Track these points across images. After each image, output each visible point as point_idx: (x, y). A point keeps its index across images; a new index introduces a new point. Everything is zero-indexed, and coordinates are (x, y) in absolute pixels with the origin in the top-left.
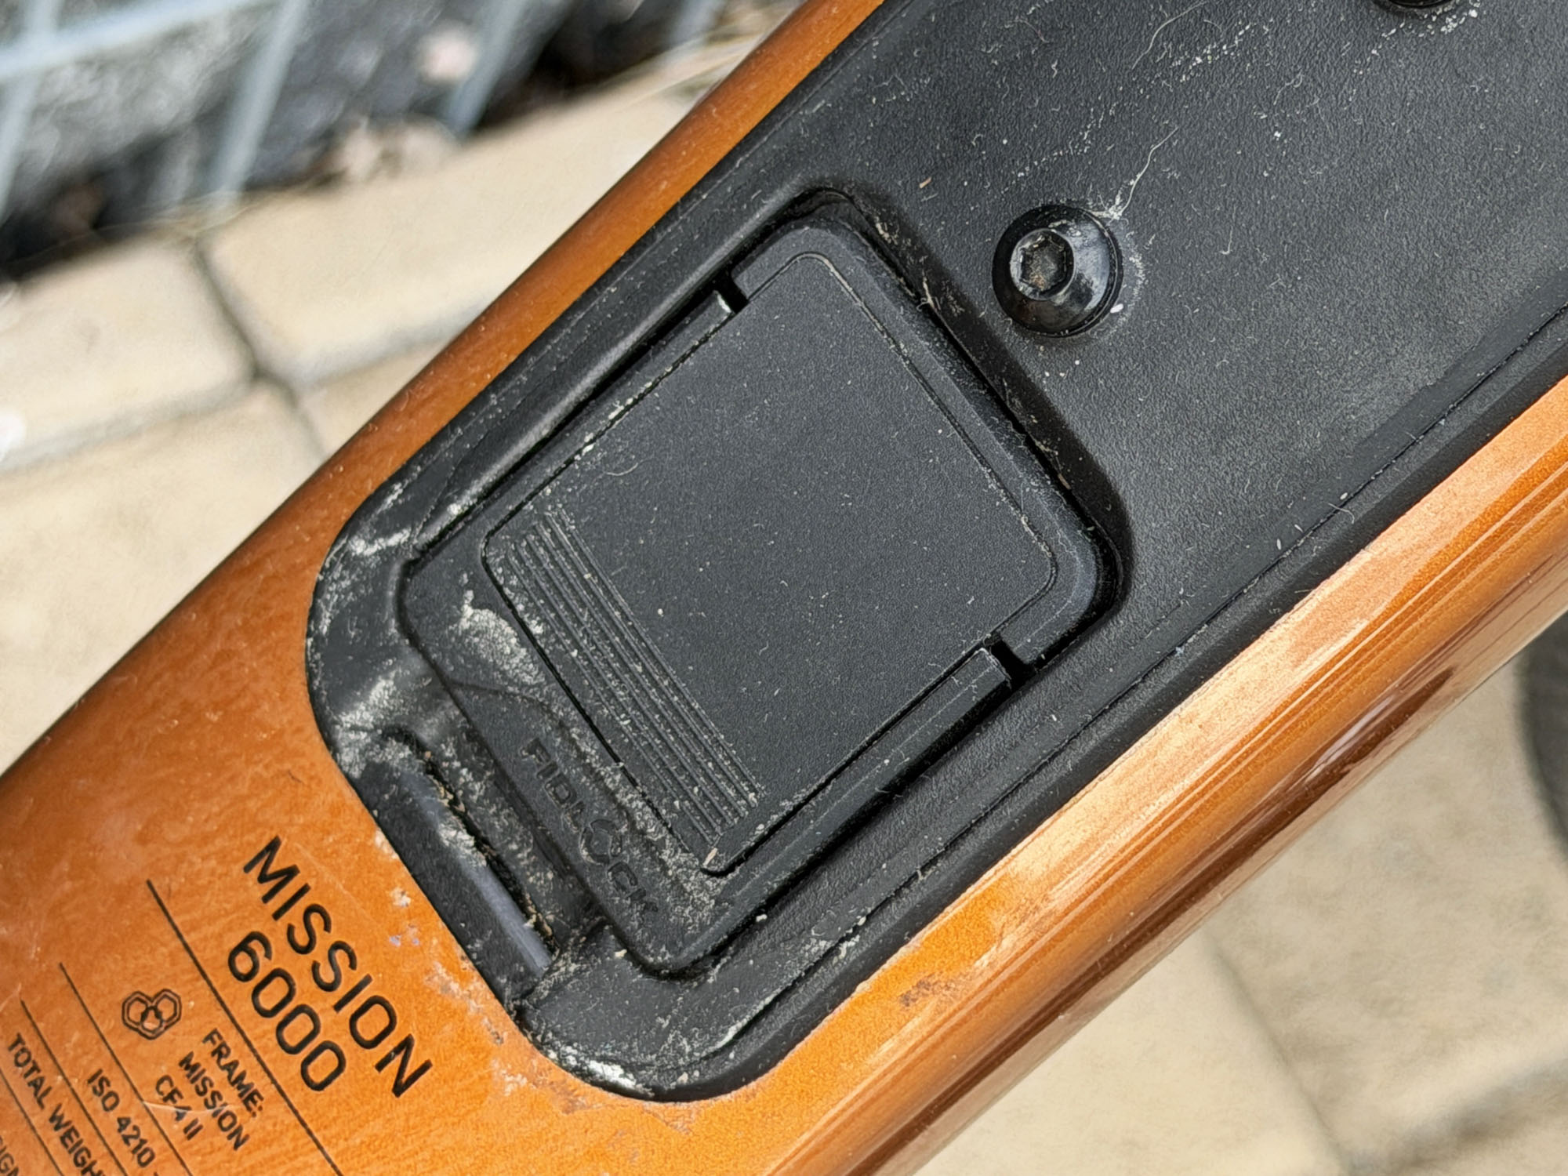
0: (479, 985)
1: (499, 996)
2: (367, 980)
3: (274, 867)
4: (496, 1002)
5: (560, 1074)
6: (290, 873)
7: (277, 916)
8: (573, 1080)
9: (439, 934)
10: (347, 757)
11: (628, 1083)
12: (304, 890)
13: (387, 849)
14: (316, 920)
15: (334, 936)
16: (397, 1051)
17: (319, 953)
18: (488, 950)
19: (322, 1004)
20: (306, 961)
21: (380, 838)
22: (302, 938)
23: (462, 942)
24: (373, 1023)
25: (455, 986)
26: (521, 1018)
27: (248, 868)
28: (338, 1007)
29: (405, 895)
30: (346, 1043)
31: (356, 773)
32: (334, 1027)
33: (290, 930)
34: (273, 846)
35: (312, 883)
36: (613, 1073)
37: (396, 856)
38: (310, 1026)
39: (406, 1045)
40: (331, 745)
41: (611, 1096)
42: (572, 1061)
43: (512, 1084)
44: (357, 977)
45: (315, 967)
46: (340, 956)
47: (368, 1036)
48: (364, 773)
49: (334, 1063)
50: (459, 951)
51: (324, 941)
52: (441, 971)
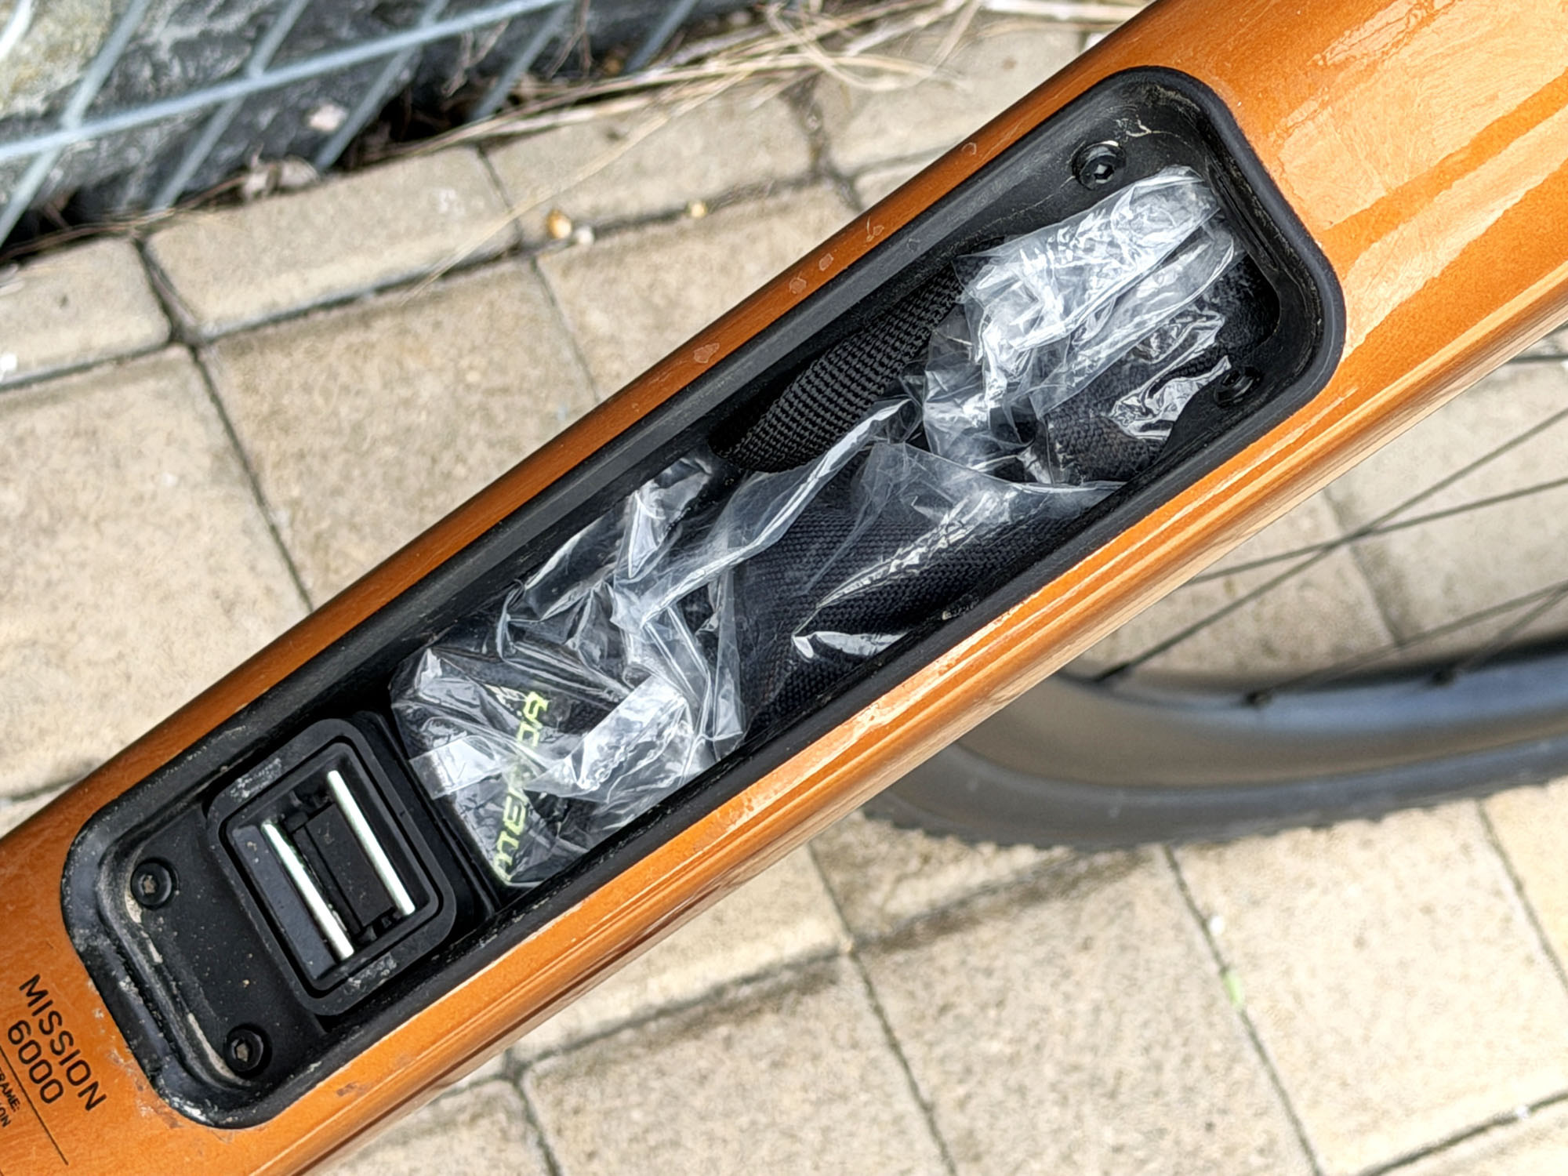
0: (133, 1061)
1: (143, 1068)
2: (78, 1052)
3: (37, 989)
4: (141, 1071)
5: (168, 1109)
6: (43, 994)
7: (35, 1013)
8: (176, 1113)
9: (116, 1034)
10: (77, 941)
11: (203, 1118)
12: (49, 1003)
13: (94, 989)
14: (55, 1019)
15: (63, 1028)
16: (90, 1088)
17: (55, 1035)
18: (140, 1045)
19: (55, 1061)
20: (48, 1038)
21: (90, 983)
22: (47, 1027)
23: (128, 1040)
24: (78, 1073)
25: (122, 1060)
26: (153, 1081)
27: (22, 988)
28: (62, 1063)
29: (100, 1013)
30: (64, 1081)
31: (81, 949)
32: (59, 1073)
33: (41, 1022)
34: (36, 979)
35: (54, 1000)
36: (196, 1113)
37: (97, 993)
38: (47, 1071)
39: (94, 1086)
40: (70, 933)
41: (193, 1123)
42: (177, 1105)
43: (145, 1111)
44: (73, 1050)
45: (52, 1043)
46: (66, 1039)
47: (75, 1078)
48: (87, 950)
49: (57, 1091)
50: (125, 1044)
51: (57, 1030)
52: (116, 1052)
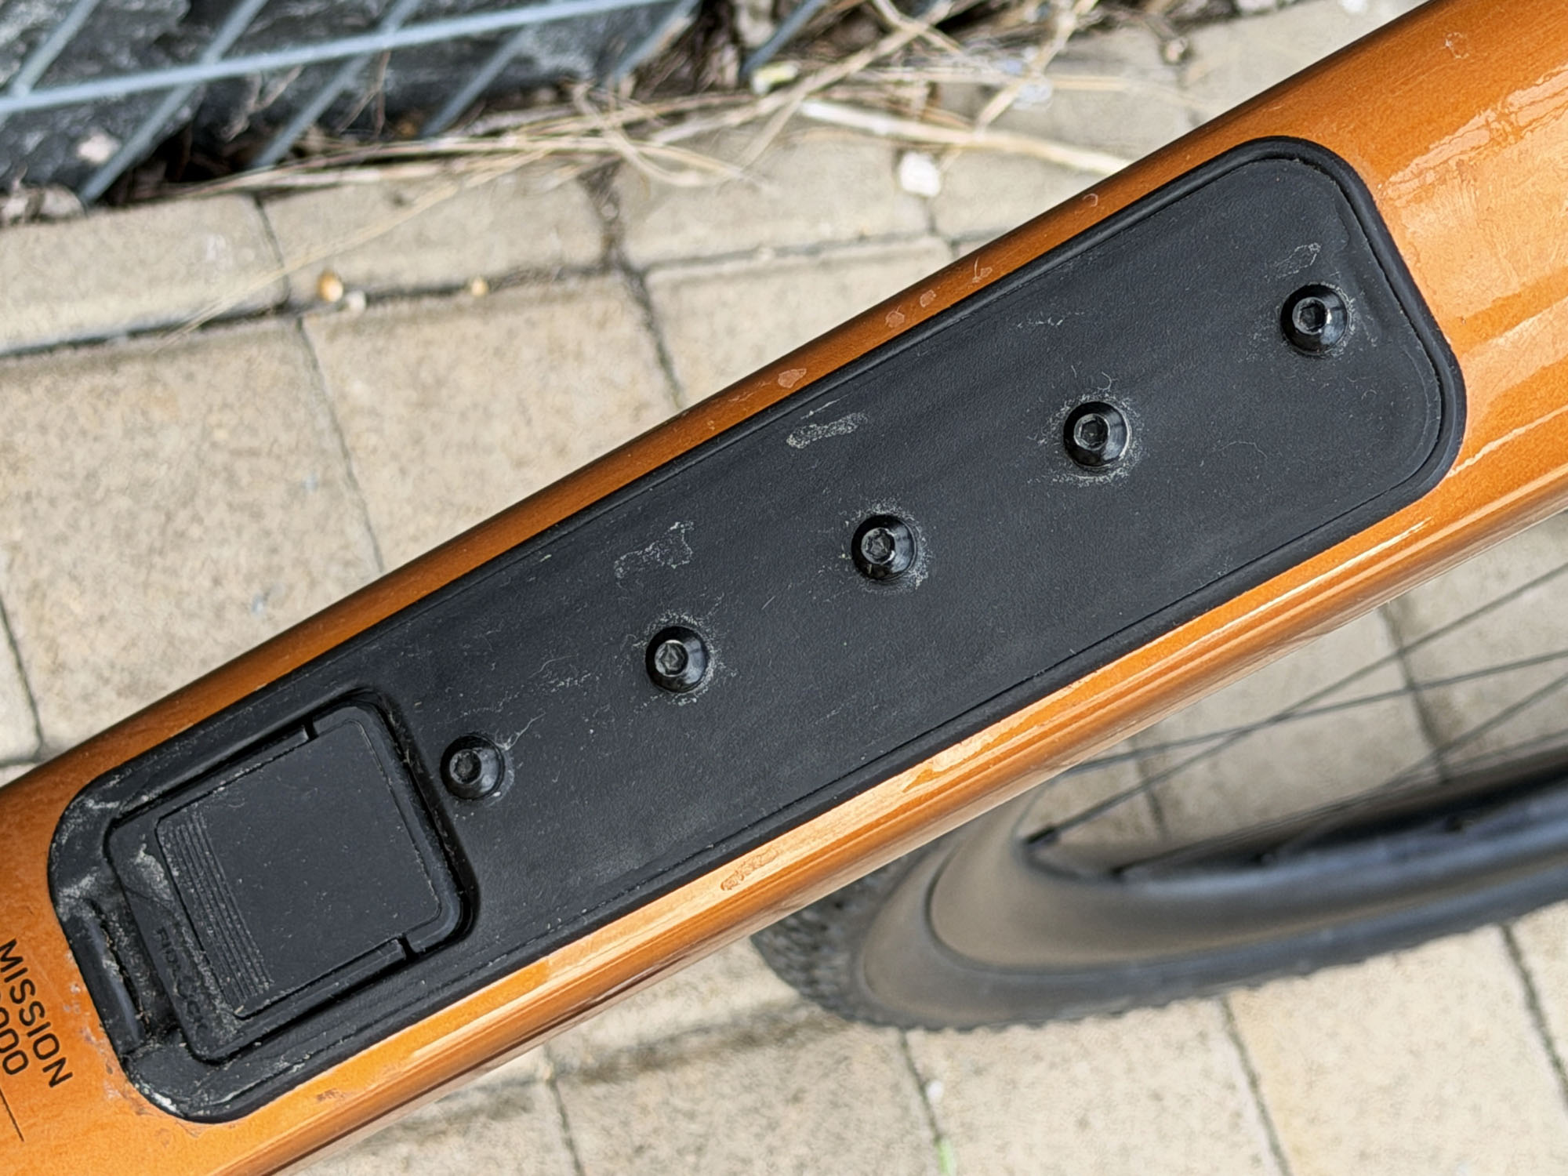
0: (106, 1041)
1: (115, 1049)
2: (48, 1024)
3: (10, 955)
4: (113, 1053)
5: (136, 1095)
6: (18, 960)
7: (7, 980)
8: (144, 1100)
9: (90, 1014)
10: (61, 910)
11: (173, 1108)
12: (24, 971)
13: (73, 961)
14: (27, 987)
15: (35, 998)
16: (56, 1063)
17: (26, 1005)
18: (115, 1025)
19: (22, 1031)
20: (19, 1006)
21: (70, 954)
22: (18, 995)
23: (102, 1017)
24: (46, 1047)
25: (93, 1039)
26: (124, 1064)
28: (30, 1034)
29: (78, 987)
30: (30, 1053)
31: (65, 919)
32: (25, 1044)
33: (13, 989)
34: (12, 944)
35: (29, 968)
36: (166, 1102)
37: (76, 966)
38: (13, 1041)
39: (61, 1062)
40: (54, 901)
41: (162, 1112)
42: (147, 1092)
43: (113, 1095)
44: (43, 1021)
45: (22, 1012)
46: (36, 1010)
47: (42, 1052)
48: (69, 920)
49: (22, 1062)
50: (98, 1021)
51: (29, 1000)
52: (89, 1030)
